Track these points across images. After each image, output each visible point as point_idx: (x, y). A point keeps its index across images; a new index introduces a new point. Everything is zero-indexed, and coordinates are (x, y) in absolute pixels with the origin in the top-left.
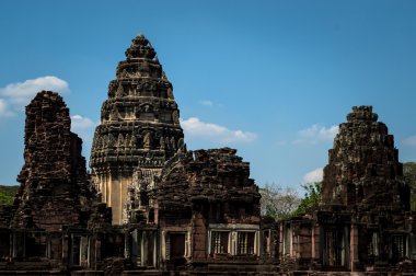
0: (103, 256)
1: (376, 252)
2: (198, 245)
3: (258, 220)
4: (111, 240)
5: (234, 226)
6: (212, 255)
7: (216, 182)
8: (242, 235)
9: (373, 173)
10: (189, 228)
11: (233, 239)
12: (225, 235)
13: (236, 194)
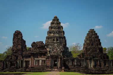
0: (11, 66)
1: (76, 64)
2: (32, 63)
3: (46, 57)
4: (13, 63)
5: (41, 59)
6: (35, 65)
7: (37, 49)
8: (43, 61)
9: (92, 45)
10: (30, 60)
11: (41, 61)
12: (38, 61)
13: (41, 51)
